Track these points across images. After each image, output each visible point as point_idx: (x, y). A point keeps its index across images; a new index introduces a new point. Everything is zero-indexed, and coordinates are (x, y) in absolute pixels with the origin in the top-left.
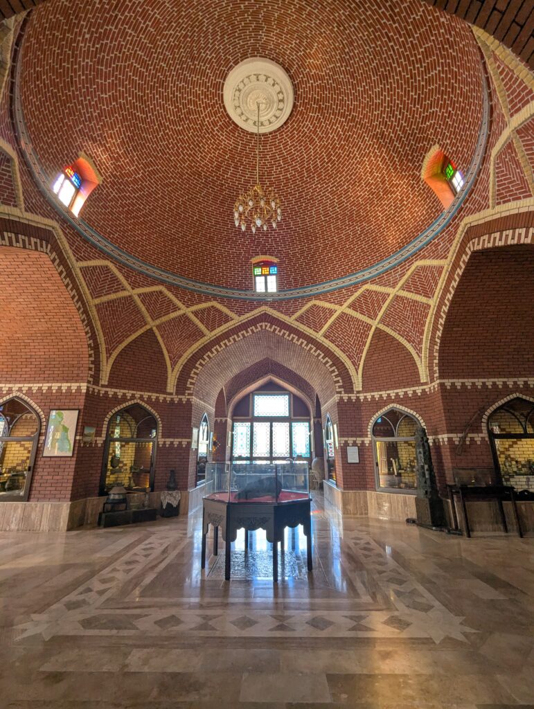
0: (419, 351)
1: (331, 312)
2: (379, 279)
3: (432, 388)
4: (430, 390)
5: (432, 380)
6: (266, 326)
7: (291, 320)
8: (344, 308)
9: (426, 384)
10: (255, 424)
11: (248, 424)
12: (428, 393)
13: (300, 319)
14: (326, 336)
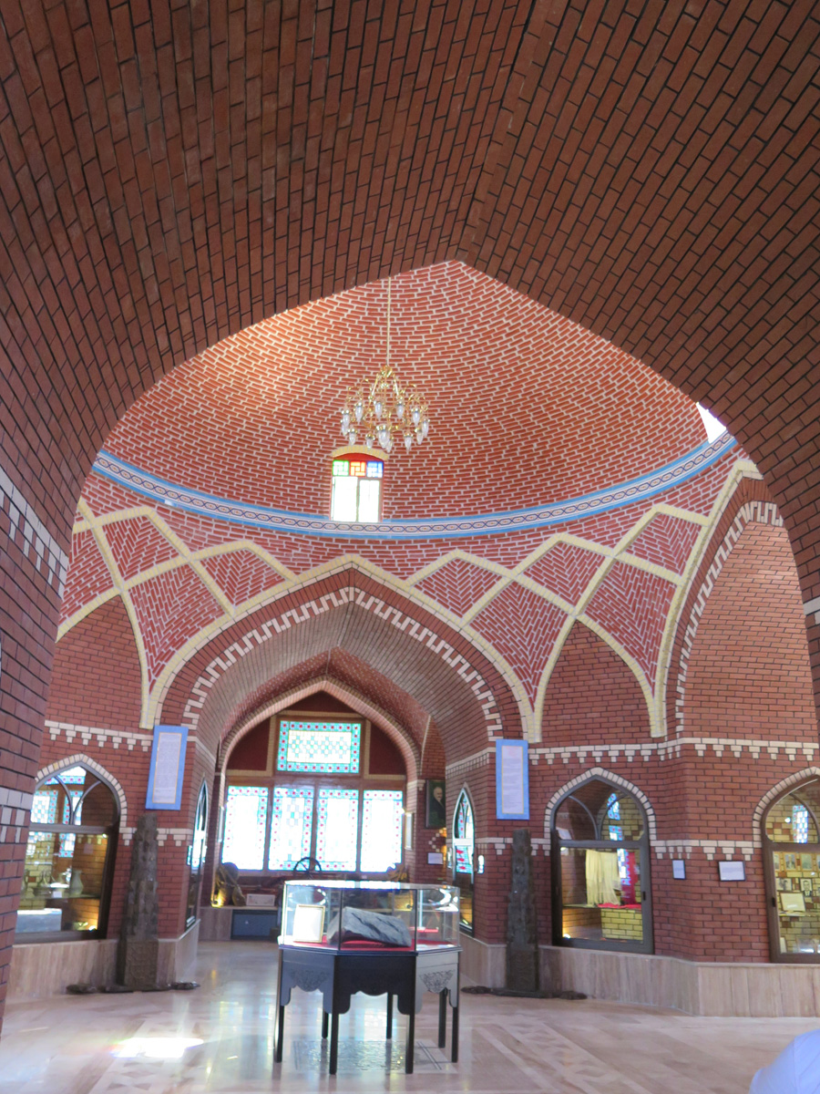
0: (651, 673)
1: (491, 578)
2: (586, 526)
3: (670, 750)
4: (667, 754)
5: (672, 734)
6: (356, 595)
7: (407, 588)
8: (516, 574)
9: (660, 740)
10: (280, 791)
11: (262, 792)
12: (662, 758)
13: (425, 585)
14: (474, 625)
